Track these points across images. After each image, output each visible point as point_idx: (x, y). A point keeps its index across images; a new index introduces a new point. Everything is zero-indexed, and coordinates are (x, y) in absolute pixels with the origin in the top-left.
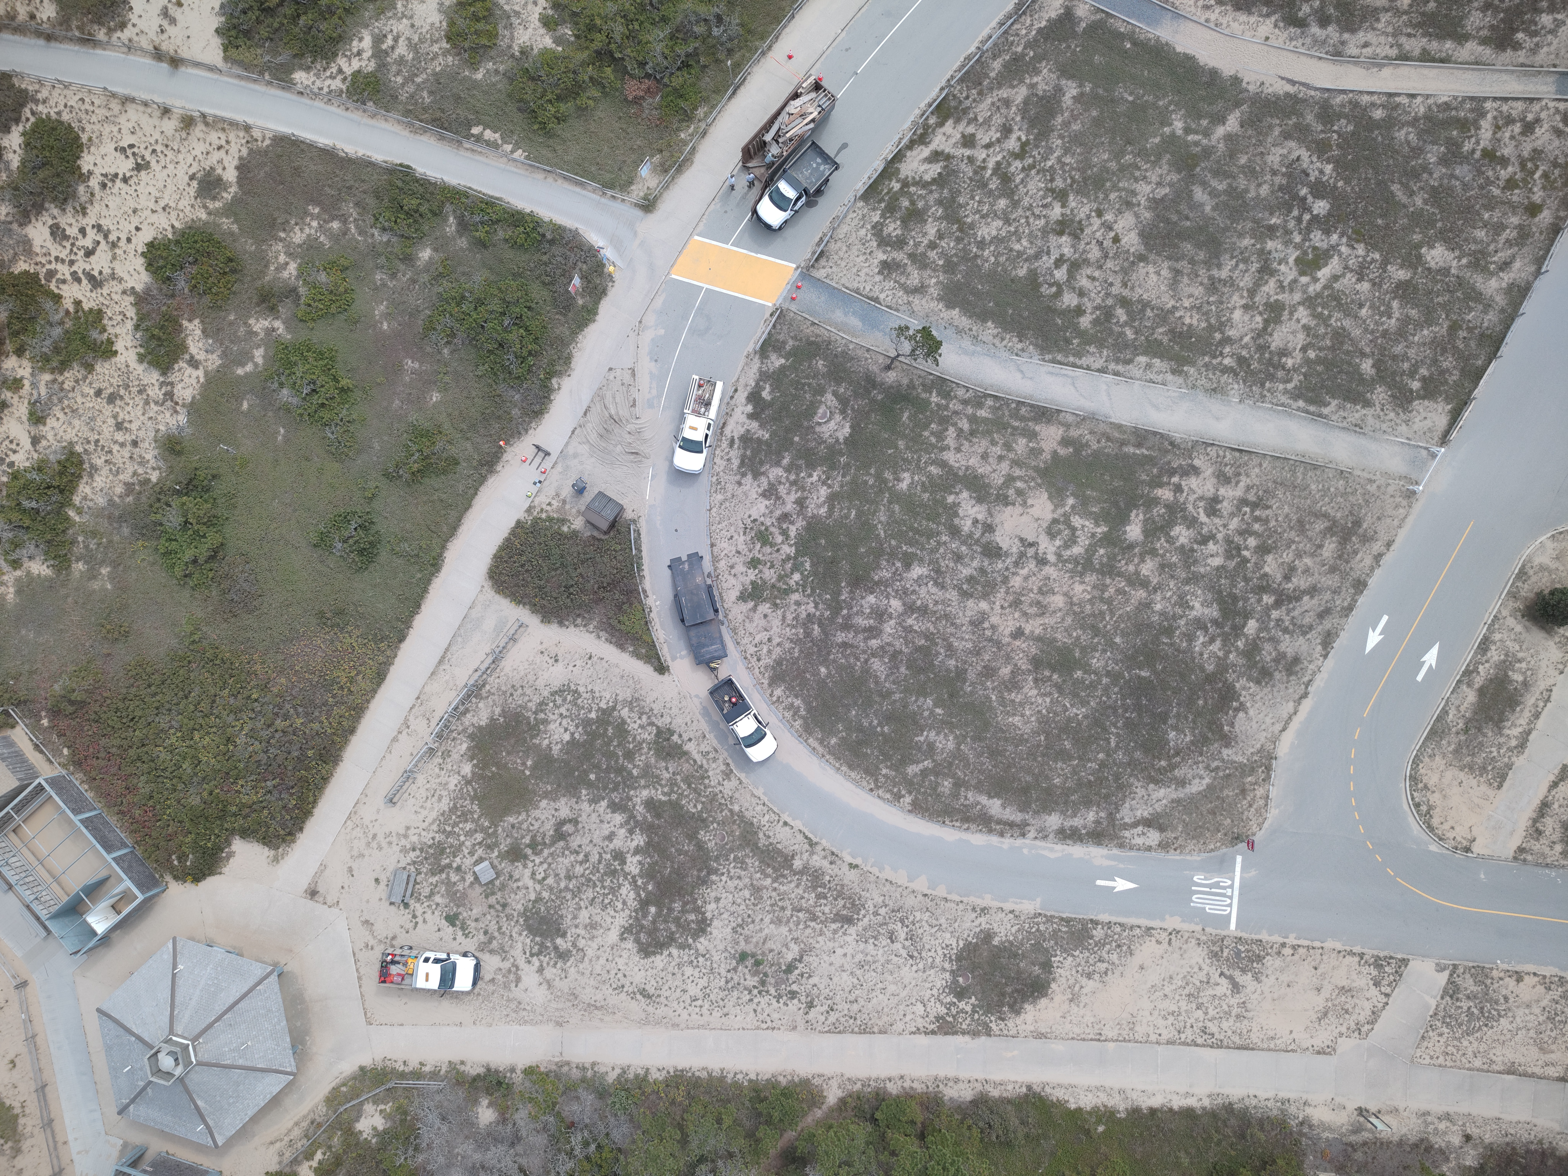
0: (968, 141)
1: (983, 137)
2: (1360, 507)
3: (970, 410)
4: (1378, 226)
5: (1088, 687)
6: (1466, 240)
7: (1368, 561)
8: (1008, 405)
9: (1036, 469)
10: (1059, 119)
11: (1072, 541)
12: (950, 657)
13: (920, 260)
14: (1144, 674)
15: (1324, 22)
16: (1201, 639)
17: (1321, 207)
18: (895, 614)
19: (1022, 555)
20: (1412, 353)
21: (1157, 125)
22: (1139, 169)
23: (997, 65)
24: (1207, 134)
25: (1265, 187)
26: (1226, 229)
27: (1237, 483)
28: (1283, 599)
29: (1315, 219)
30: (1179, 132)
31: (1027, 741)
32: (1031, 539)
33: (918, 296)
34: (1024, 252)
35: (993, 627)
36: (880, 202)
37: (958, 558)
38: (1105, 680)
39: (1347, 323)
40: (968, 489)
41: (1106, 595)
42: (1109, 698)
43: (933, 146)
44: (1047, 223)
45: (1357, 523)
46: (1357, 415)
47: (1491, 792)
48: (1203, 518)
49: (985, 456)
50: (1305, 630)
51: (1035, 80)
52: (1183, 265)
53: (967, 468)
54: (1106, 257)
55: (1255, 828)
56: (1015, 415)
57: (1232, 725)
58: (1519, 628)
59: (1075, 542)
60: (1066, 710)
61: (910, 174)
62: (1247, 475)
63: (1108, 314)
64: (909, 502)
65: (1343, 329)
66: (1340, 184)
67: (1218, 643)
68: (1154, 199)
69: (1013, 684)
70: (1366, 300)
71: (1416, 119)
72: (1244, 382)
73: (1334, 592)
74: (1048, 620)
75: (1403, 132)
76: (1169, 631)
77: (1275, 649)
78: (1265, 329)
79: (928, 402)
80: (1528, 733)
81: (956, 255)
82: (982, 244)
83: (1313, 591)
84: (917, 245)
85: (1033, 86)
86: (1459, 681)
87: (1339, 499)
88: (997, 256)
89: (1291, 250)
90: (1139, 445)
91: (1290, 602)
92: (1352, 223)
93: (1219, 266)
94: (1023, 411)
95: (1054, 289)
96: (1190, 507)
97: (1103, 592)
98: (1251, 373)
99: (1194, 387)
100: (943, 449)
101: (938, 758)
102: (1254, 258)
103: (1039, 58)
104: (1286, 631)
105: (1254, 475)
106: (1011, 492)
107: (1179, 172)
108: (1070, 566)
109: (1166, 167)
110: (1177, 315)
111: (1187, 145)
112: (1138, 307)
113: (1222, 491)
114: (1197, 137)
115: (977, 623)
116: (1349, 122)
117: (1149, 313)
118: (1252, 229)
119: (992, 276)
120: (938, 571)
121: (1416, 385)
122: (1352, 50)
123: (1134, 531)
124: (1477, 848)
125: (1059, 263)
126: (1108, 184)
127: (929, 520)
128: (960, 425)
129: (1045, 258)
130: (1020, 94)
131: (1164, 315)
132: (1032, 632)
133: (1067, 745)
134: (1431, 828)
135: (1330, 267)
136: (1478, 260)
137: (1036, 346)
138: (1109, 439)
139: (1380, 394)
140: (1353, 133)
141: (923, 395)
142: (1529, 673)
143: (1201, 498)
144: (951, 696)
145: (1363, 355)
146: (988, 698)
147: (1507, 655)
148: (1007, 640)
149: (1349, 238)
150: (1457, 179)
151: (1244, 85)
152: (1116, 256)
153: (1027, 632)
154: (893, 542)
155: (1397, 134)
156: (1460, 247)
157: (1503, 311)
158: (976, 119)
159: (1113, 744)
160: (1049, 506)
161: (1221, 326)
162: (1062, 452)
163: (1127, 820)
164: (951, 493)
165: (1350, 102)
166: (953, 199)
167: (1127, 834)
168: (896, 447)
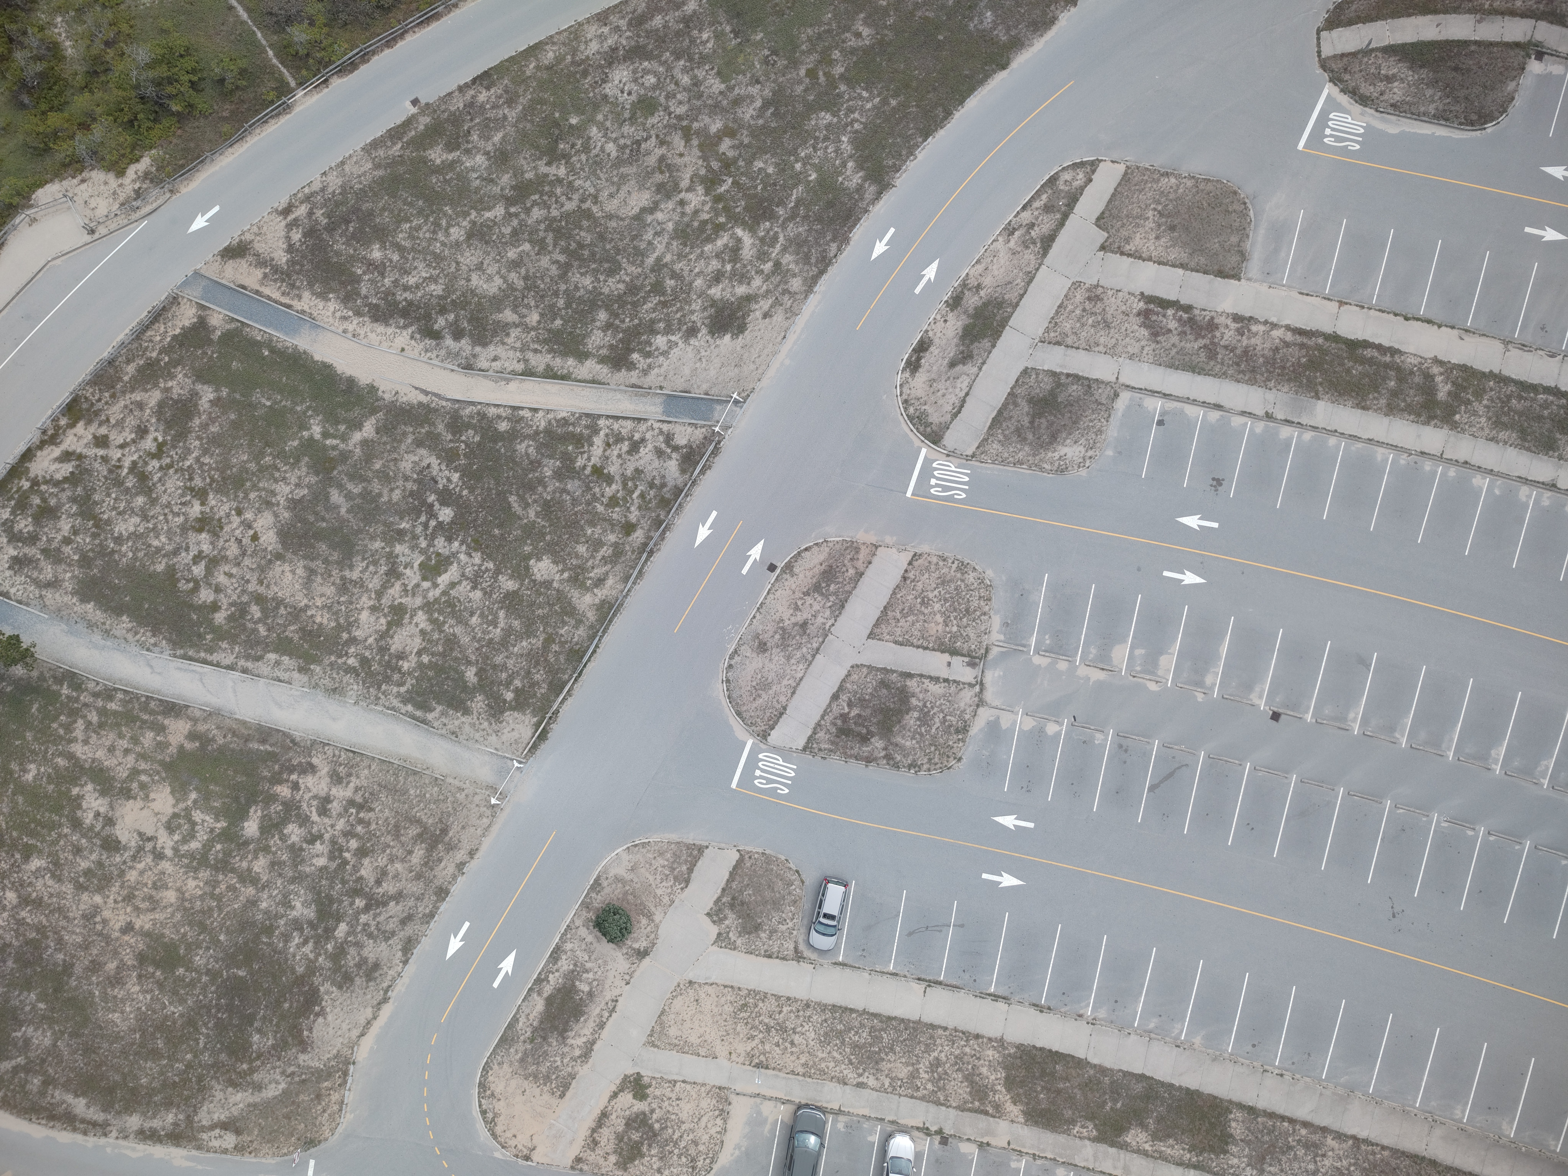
0: (101, 442)
1: (118, 439)
2: (449, 815)
3: (100, 703)
4: (494, 536)
5: (188, 985)
6: (569, 554)
7: (451, 869)
8: (138, 699)
9: (162, 763)
10: (197, 421)
11: (191, 835)
12: (60, 950)
13: (53, 555)
14: (241, 973)
15: (458, 335)
16: (297, 941)
17: (446, 514)
18: (9, 907)
19: (140, 849)
20: (510, 663)
21: (295, 429)
22: (278, 470)
23: (131, 369)
24: (344, 438)
25: (397, 492)
26: (360, 531)
27: (348, 783)
28: (375, 903)
29: (440, 524)
30: (317, 436)
31: (122, 1038)
32: (150, 833)
33: (51, 590)
34: (162, 548)
35: (105, 922)
36: (9, 500)
37: (78, 850)
38: (204, 979)
39: (458, 630)
40: (93, 782)
41: (217, 891)
42: (205, 997)
43: (64, 447)
44: (186, 520)
45: (445, 831)
46: (457, 723)
47: (554, 1101)
48: (315, 817)
49: (111, 749)
50: (388, 936)
51: (170, 384)
52: (318, 565)
53: (93, 761)
54: (244, 554)
55: (327, 1133)
56: (145, 708)
57: (310, 1030)
58: (590, 938)
59: (193, 837)
60: (165, 1008)
61: (40, 473)
62: (358, 777)
63: (242, 610)
64: (33, 794)
65: (454, 635)
66: (465, 492)
67: (311, 945)
68: (293, 499)
69: (117, 980)
70: (478, 608)
71: (537, 433)
72: (364, 683)
73: (418, 899)
74: (159, 916)
75: (524, 445)
76: (269, 930)
77: (359, 954)
78: (388, 630)
79: (58, 694)
80: (593, 1043)
81: (92, 550)
82: (119, 540)
83: (399, 897)
84: (52, 539)
85: (167, 390)
86: (530, 990)
87: (433, 806)
88: (135, 551)
89: (416, 554)
90: (263, 741)
91: (378, 907)
92: (472, 532)
93: (351, 567)
94: (152, 704)
95: (191, 585)
96: (304, 806)
97: (214, 888)
98: (370, 674)
99: (316, 686)
100: (70, 741)
101: (32, 1055)
102: (382, 562)
103: (174, 363)
104: (370, 936)
105: (363, 777)
106: (135, 785)
107: (317, 474)
108: (186, 861)
109: (304, 469)
110: (309, 613)
111: (325, 448)
112: (271, 605)
113: (334, 791)
114: (335, 442)
115: (89, 917)
116: (476, 432)
117: (282, 611)
118: (383, 533)
119: (130, 571)
120: (56, 864)
121: (509, 696)
122: (483, 363)
123: (251, 827)
124: (536, 1157)
125: (197, 559)
126: (248, 484)
127: (51, 812)
128: (89, 718)
129: (183, 554)
130: (154, 397)
131: (297, 613)
132: (142, 927)
133: (160, 1044)
134: (494, 1136)
135: (449, 573)
136: (578, 575)
137: (169, 641)
138: (234, 734)
139: (479, 703)
140: (479, 444)
141: (55, 687)
142: (595, 983)
143: (315, 797)
144: (55, 991)
145: (469, 663)
146: (91, 993)
147: (575, 965)
148: (117, 934)
149: (468, 546)
150: (568, 493)
151: (380, 393)
152: (255, 553)
153: (137, 927)
154: (15, 834)
155: (518, 447)
156: (564, 561)
157: (591, 627)
158: (108, 420)
159: (201, 1045)
160: (171, 800)
161: (349, 626)
162: (189, 746)
163: (204, 1123)
164: (76, 785)
165: (479, 413)
166: (88, 497)
167: (205, 1136)
168: (24, 738)
